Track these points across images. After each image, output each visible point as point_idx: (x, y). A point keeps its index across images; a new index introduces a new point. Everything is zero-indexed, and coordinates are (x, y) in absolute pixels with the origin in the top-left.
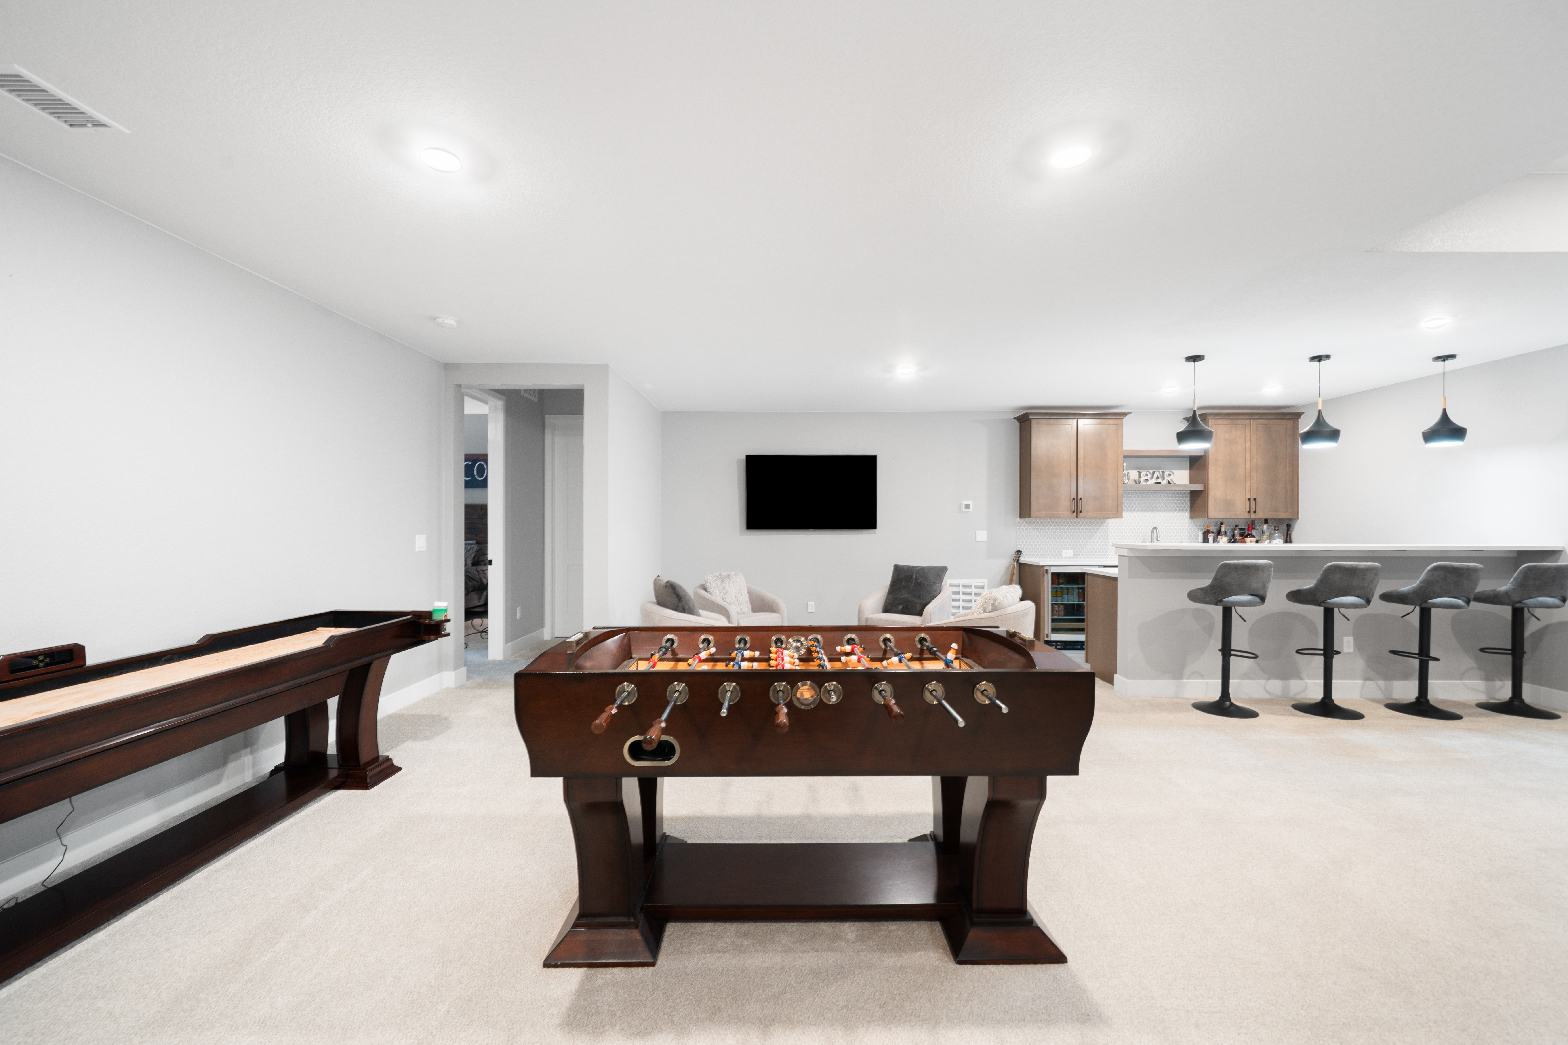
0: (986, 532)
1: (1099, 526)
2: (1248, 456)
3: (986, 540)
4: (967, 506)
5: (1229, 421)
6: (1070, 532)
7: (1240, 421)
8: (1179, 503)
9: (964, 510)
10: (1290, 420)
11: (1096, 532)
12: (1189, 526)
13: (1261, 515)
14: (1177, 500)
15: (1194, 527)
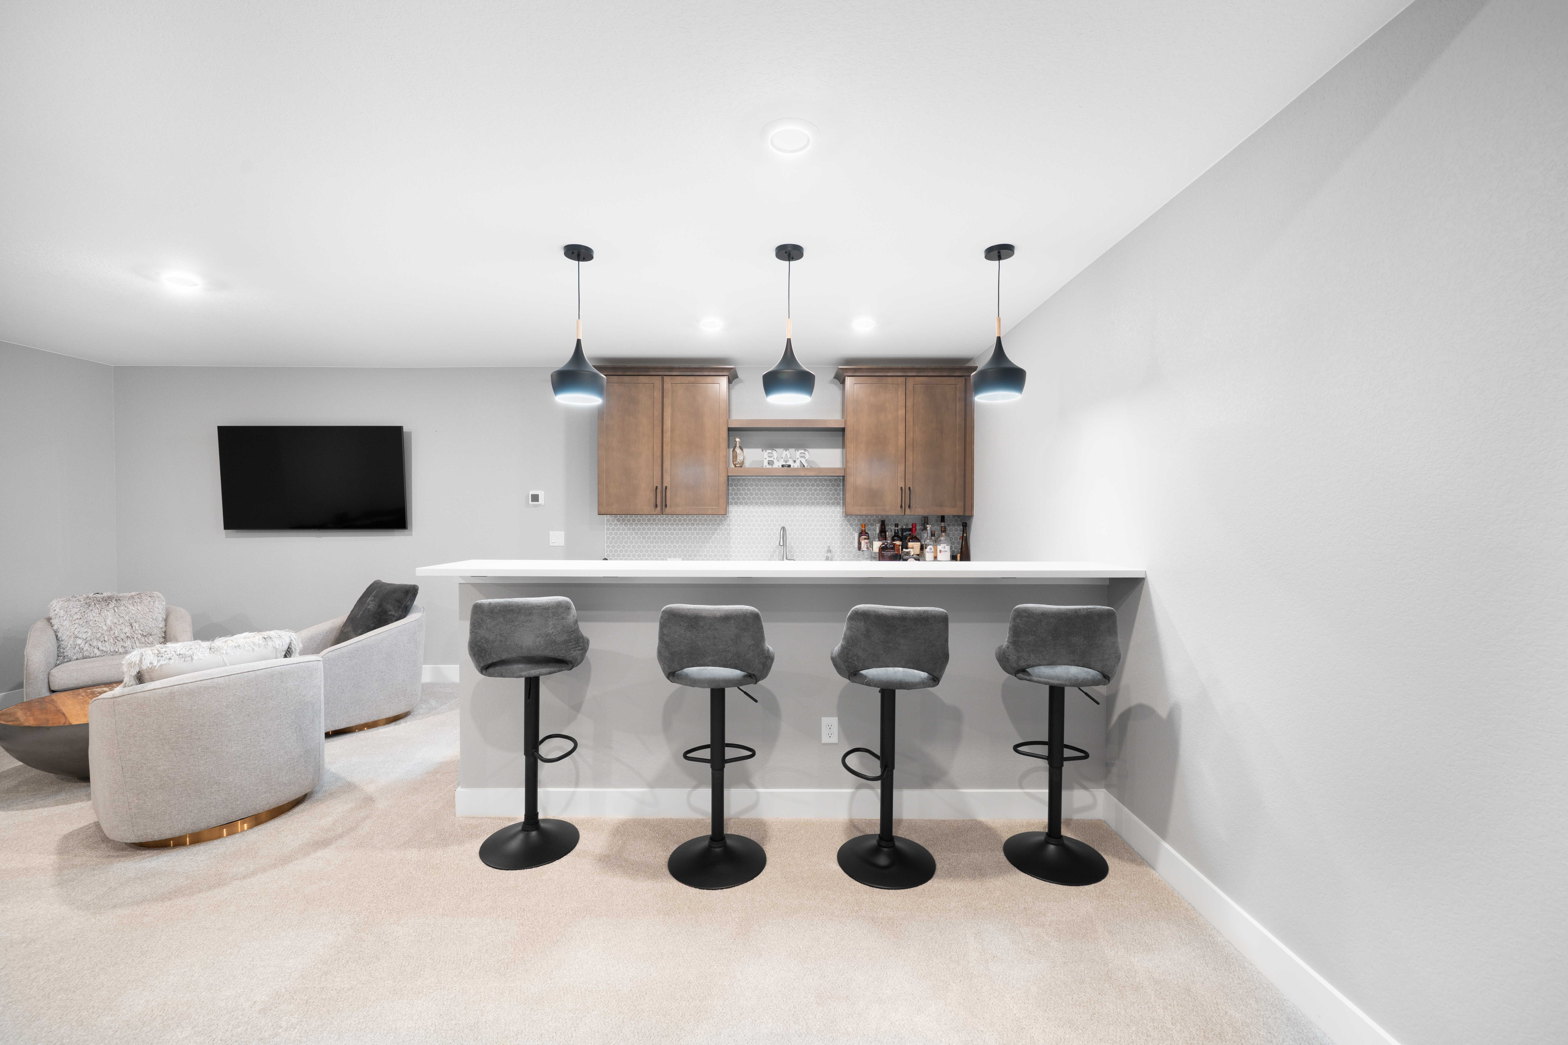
0: (563, 533)
1: (718, 525)
2: (901, 428)
3: (563, 544)
4: (535, 498)
5: (875, 379)
6: (677, 534)
7: (890, 379)
8: (828, 494)
9: (530, 502)
10: (960, 378)
11: (713, 534)
12: (841, 525)
13: (918, 510)
14: (825, 490)
15: (849, 526)
